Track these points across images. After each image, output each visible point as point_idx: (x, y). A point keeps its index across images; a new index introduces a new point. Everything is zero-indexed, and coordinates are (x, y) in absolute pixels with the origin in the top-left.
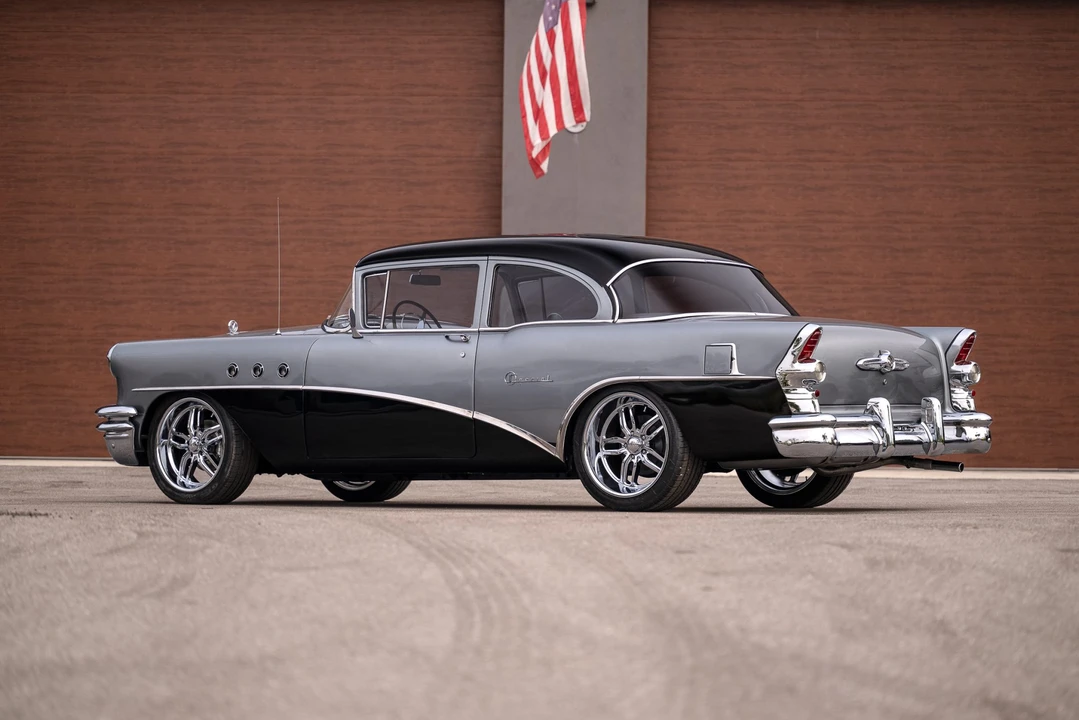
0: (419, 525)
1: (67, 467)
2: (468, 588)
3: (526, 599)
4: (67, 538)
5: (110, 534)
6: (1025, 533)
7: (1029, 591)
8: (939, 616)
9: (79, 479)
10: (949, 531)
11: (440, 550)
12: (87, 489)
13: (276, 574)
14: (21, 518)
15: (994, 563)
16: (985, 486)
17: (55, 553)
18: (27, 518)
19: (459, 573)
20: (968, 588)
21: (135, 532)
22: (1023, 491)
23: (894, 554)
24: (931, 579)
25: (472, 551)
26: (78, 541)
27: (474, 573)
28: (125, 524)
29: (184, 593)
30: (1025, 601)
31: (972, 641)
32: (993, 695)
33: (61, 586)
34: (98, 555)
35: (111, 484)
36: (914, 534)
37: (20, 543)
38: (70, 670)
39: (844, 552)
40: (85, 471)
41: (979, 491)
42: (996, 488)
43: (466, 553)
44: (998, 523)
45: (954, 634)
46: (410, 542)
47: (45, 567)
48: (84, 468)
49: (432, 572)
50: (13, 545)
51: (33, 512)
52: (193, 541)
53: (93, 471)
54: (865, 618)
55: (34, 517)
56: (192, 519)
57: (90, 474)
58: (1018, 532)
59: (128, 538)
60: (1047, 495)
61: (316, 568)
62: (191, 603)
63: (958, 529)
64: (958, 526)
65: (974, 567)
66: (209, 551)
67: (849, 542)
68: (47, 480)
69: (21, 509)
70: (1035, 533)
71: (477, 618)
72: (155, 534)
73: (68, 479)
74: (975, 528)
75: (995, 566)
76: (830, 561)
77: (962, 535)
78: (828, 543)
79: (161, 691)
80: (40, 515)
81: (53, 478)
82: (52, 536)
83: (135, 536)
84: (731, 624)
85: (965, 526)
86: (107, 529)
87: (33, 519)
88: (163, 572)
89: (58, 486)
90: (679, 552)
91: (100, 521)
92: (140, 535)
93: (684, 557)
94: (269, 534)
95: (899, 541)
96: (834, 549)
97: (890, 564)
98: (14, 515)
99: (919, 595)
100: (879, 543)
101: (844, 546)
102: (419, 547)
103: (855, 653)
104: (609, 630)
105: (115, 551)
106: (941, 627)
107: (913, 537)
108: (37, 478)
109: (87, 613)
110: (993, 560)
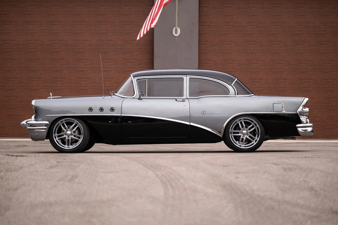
0: (141, 158)
1: (20, 141)
2: (163, 178)
3: (182, 181)
4: (36, 163)
5: (48, 162)
6: (327, 160)
7: (335, 178)
8: (310, 186)
9: (25, 144)
10: (304, 159)
11: (151, 166)
12: (28, 148)
13: (103, 174)
14: (19, 157)
15: (322, 169)
16: (304, 145)
17: (33, 168)
18: (21, 157)
19: (159, 173)
20: (316, 177)
21: (56, 161)
22: (317, 146)
23: (290, 166)
24: (304, 174)
25: (161, 167)
26: (39, 164)
27: (164, 173)
28: (52, 159)
29: (77, 180)
30: (335, 181)
31: (323, 193)
32: (334, 209)
33: (38, 178)
34: (47, 168)
35: (35, 146)
36: (294, 160)
37: (22, 165)
38: (51, 205)
39: (275, 166)
40: (26, 142)
41: (303, 146)
42: (308, 145)
43: (159, 167)
44: (318, 156)
45: (317, 191)
46: (141, 164)
47: (32, 172)
48: (26, 141)
49: (151, 173)
50: (20, 166)
51: (21, 155)
52: (74, 164)
53: (29, 142)
54: (288, 186)
55: (23, 157)
56: (71, 157)
57: (28, 143)
58: (326, 159)
59: (54, 163)
60: (325, 147)
61: (115, 172)
62: (80, 183)
63: (307, 158)
64: (306, 157)
65: (316, 170)
66: (80, 167)
67: (275, 162)
68: (15, 145)
69: (17, 154)
70: (331, 159)
71: (169, 187)
72: (62, 162)
73: (22, 145)
74: (312, 158)
75: (322, 170)
76: (271, 169)
77: (308, 160)
78: (269, 163)
79: (81, 211)
80: (24, 156)
81: (17, 144)
82: (31, 163)
83: (56, 163)
84: (247, 189)
85: (308, 157)
86: (46, 160)
87: (23, 158)
88: (68, 174)
89: (19, 147)
90: (225, 166)
91: (44, 158)
92: (58, 162)
93: (227, 168)
94: (97, 162)
95: (290, 162)
96: (271, 165)
97: (290, 170)
98: (17, 156)
99: (302, 179)
100: (285, 163)
101: (274, 164)
102: (144, 165)
103: (288, 197)
104: (211, 191)
105: (51, 167)
106: (312, 189)
107: (294, 161)
108: (12, 144)
109: (49, 187)
110: (321, 168)
